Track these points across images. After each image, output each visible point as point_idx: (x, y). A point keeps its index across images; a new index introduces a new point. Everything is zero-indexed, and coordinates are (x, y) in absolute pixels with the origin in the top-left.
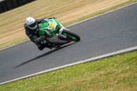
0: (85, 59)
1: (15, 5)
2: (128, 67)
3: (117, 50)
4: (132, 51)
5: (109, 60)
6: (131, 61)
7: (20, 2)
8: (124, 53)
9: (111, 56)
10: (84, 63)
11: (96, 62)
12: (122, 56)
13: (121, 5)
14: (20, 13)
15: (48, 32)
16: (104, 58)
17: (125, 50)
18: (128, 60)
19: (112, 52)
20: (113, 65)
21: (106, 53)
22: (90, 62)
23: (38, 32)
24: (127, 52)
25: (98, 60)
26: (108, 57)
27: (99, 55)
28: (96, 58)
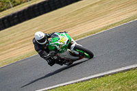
0: (77, 79)
1: (6, 25)
2: (120, 87)
3: (109, 70)
4: (124, 71)
5: (101, 80)
6: (122, 81)
7: (11, 22)
8: (115, 73)
9: (103, 76)
10: (76, 83)
11: (87, 82)
12: (114, 76)
13: (112, 25)
14: (11, 33)
15: (58, 47)
16: (96, 78)
17: (117, 70)
18: (120, 80)
19: (104, 72)
20: (105, 85)
21: (98, 73)
22: (82, 81)
23: (47, 47)
24: (118, 72)
25: (89, 79)
26: (99, 77)
27: (91, 75)
28: (88, 78)
